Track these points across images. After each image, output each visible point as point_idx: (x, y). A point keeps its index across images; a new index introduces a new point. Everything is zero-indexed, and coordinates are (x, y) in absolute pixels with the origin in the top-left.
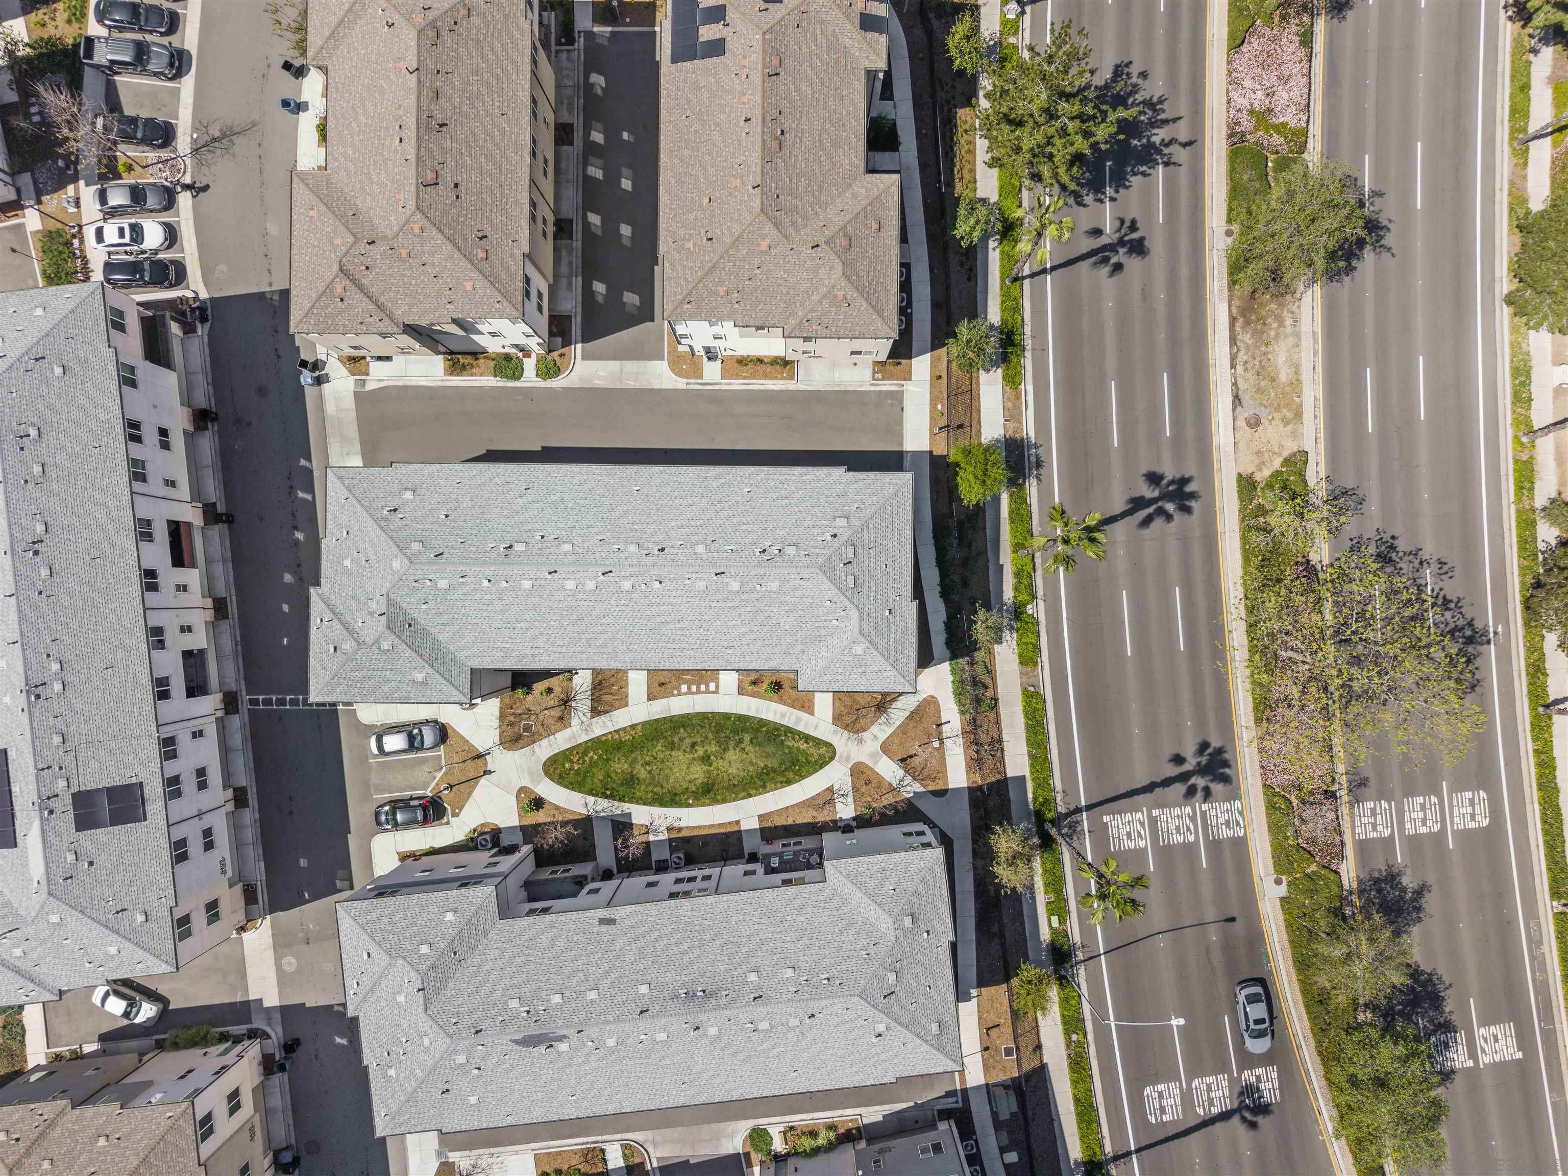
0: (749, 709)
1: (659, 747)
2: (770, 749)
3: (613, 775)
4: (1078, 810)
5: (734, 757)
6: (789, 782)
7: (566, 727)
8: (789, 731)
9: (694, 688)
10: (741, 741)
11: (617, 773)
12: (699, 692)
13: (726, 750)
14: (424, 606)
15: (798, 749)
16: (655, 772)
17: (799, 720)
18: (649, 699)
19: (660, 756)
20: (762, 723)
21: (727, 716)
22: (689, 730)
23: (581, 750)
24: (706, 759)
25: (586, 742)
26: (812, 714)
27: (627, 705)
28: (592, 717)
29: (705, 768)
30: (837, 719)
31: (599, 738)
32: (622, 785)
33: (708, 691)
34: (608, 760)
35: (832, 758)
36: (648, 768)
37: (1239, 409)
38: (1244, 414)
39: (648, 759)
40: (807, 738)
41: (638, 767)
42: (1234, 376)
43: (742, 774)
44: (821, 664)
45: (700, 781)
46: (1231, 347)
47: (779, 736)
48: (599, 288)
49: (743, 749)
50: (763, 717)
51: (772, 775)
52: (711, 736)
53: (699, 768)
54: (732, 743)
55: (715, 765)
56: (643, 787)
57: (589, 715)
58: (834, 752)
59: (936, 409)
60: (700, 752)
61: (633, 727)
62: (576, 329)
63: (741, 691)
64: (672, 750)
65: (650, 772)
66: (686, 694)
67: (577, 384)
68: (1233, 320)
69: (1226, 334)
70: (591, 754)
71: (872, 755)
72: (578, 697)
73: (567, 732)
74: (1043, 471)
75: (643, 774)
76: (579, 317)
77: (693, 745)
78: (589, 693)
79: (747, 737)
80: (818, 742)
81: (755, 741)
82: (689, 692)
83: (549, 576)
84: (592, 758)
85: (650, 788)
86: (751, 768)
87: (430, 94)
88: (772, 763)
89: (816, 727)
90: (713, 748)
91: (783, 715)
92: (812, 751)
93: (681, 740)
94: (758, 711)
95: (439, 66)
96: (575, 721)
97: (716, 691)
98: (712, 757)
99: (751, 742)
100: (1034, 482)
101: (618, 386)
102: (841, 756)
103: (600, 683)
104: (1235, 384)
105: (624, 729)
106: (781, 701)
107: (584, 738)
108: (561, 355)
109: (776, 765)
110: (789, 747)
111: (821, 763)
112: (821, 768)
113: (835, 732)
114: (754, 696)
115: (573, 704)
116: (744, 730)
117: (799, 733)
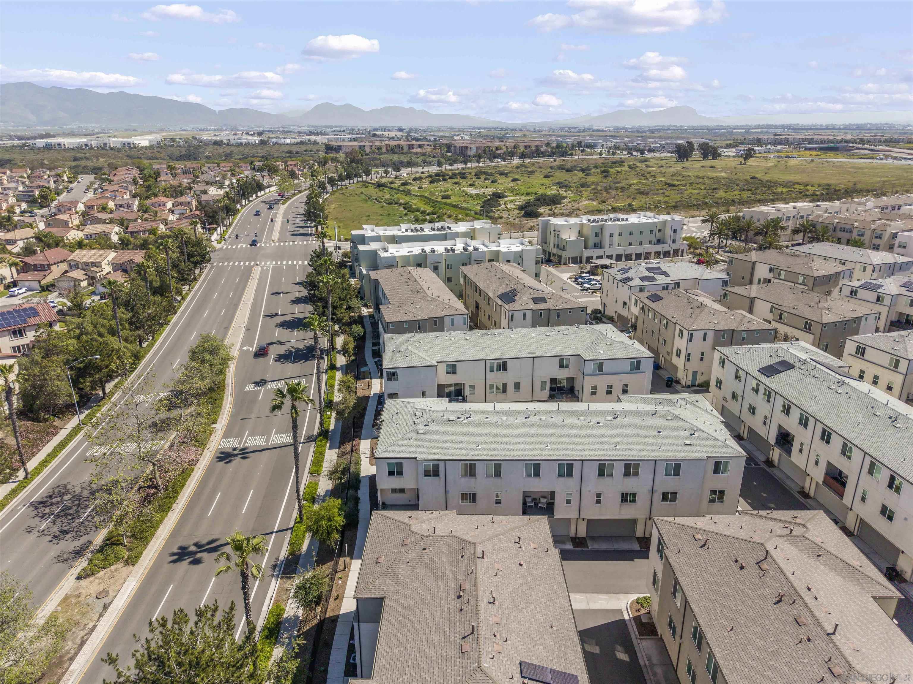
4: (304, 443)
37: (108, 602)
38: (106, 600)
42: (98, 621)
46: (87, 640)
48: (622, 656)
59: (343, 582)
62: (633, 630)
67: (621, 596)
68: (72, 659)
69: (85, 648)
74: (273, 563)
76: (633, 636)
87: (803, 619)
95: (811, 645)
100: (281, 558)
101: (588, 595)
104: (101, 615)
108: (639, 610)
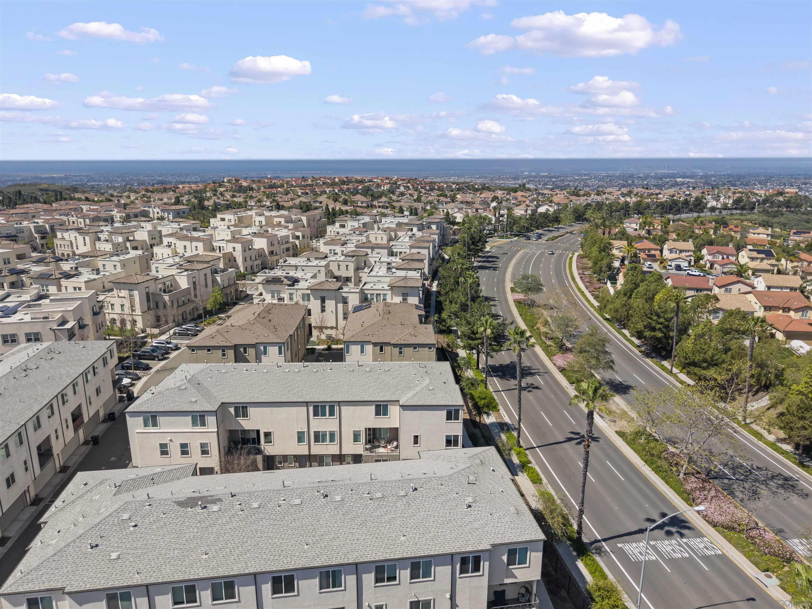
14: (210, 379)
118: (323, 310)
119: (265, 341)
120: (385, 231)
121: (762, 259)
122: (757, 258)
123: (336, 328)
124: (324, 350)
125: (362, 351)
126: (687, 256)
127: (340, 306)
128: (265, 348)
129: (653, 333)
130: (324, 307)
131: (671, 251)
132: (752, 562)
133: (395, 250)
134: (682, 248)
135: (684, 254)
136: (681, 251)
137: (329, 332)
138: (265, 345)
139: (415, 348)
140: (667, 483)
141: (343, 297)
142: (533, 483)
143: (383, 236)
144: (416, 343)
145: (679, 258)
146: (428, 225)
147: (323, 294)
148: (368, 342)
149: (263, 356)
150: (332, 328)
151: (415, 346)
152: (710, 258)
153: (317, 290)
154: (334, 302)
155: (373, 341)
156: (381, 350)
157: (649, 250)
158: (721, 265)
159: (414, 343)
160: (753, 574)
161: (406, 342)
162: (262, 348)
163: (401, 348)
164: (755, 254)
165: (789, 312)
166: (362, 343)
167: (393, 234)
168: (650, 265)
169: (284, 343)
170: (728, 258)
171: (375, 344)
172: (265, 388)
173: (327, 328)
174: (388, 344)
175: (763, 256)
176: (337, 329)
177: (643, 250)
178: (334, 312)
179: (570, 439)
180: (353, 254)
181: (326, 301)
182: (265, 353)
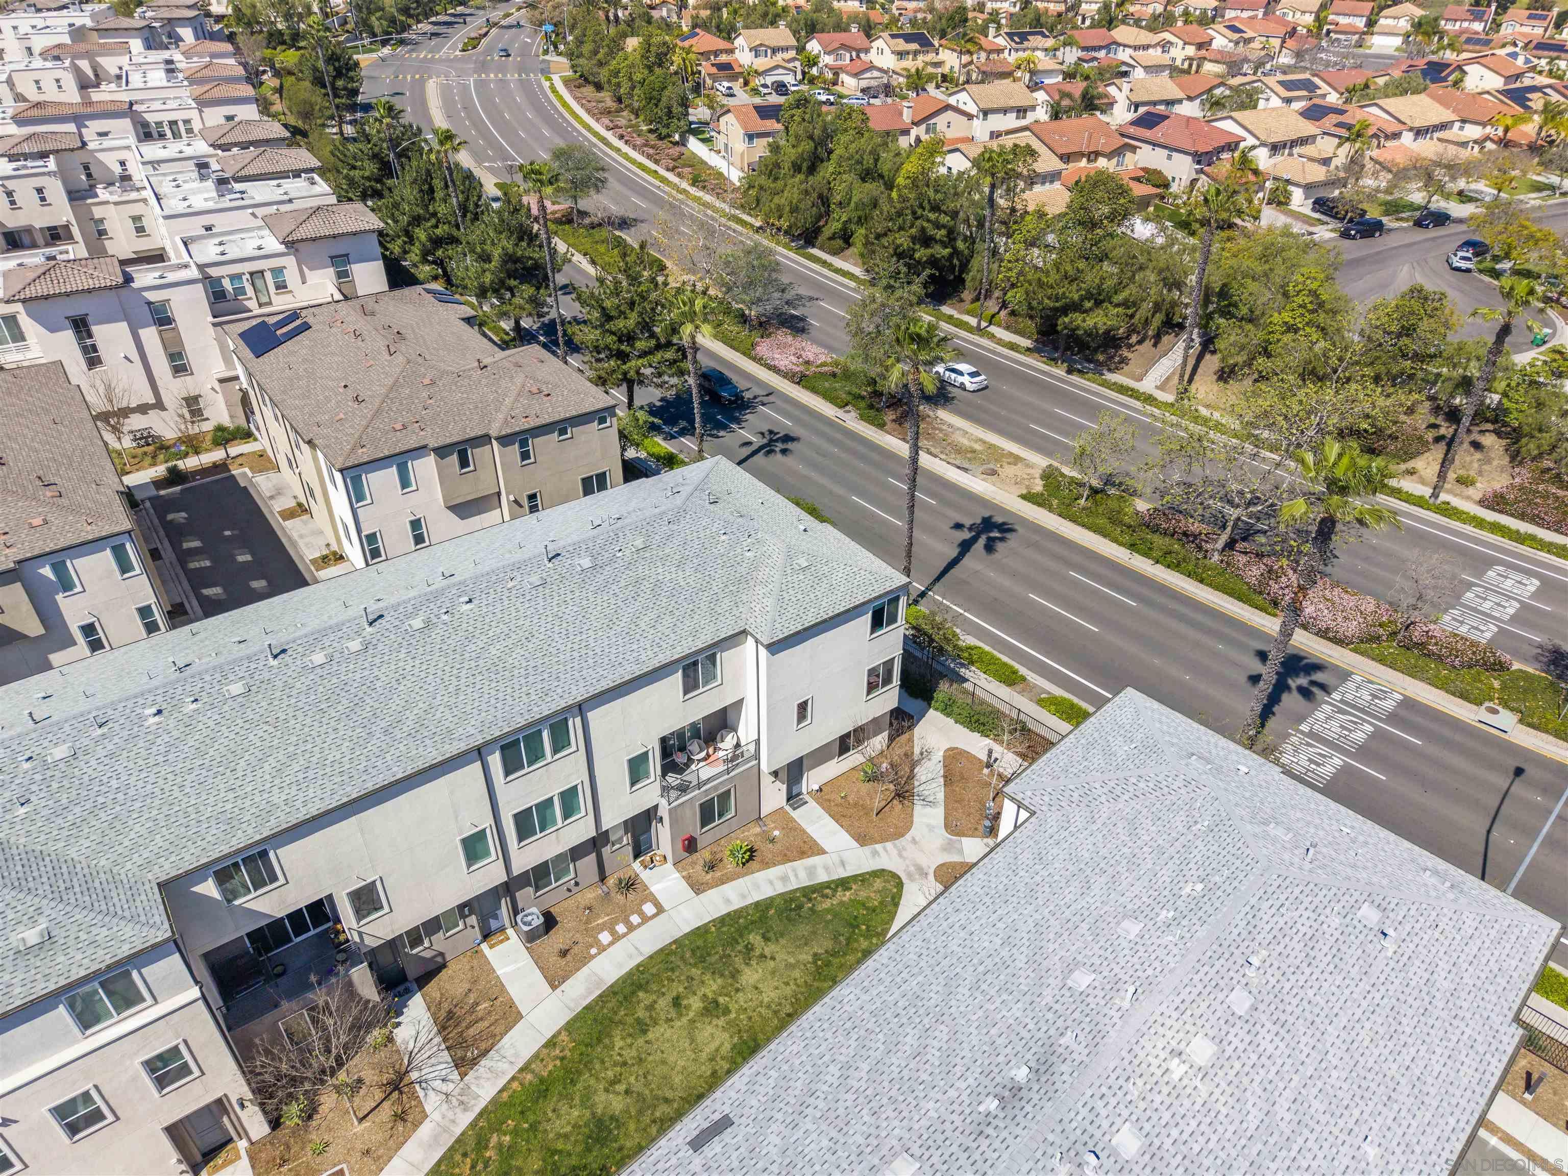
0: (728, 901)
1: (619, 1043)
2: (803, 929)
3: (560, 1146)
5: (756, 976)
6: (867, 953)
7: (416, 1125)
8: (809, 892)
9: (621, 928)
10: (749, 948)
11: (566, 1136)
12: (631, 928)
13: (735, 974)
14: (22, 810)
15: (842, 903)
16: (638, 1087)
17: (811, 871)
18: (554, 987)
19: (632, 1053)
20: (762, 907)
21: (701, 932)
22: (654, 987)
23: (471, 1143)
24: (712, 1008)
25: (473, 1125)
26: (823, 852)
27: (519, 1016)
28: (463, 1075)
29: (721, 1022)
30: (862, 839)
31: (494, 1101)
32: (588, 1150)
33: (645, 919)
34: (534, 1127)
35: (900, 885)
36: (621, 1088)
37: (971, 472)
38: (978, 472)
39: (610, 1074)
40: (844, 883)
41: (601, 1098)
43: (788, 991)
44: (769, 602)
45: (727, 1046)
47: (800, 907)
49: (763, 956)
50: (756, 899)
51: (836, 961)
52: (695, 972)
53: (709, 1029)
54: (738, 961)
55: (733, 1007)
56: (632, 1126)
57: (455, 1076)
58: (895, 876)
60: (695, 1003)
61: (551, 1043)
63: (698, 888)
64: (644, 1032)
65: (627, 1092)
66: (611, 944)
70: (494, 1139)
71: (948, 848)
72: (419, 1059)
73: (425, 1130)
75: (617, 1104)
77: (676, 1002)
78: (438, 1039)
79: (755, 939)
80: (863, 879)
81: (771, 935)
82: (617, 938)
83: (275, 663)
84: (500, 1145)
85: (646, 1119)
86: (797, 973)
88: (822, 945)
89: (843, 864)
90: (712, 986)
91: (784, 879)
92: (863, 894)
93: (651, 1007)
94: (744, 897)
96: (431, 1102)
97: (660, 910)
98: (721, 1000)
99: (766, 939)
102: (910, 876)
103: (450, 1015)
105: (536, 1056)
106: (766, 865)
107: (465, 1120)
109: (829, 944)
110: (828, 911)
111: (893, 901)
112: (896, 905)
113: (875, 853)
114: (722, 881)
115: (414, 1075)
116: (742, 932)
117: (827, 885)
118: (93, 359)
119: (51, 546)
120: (57, 58)
121: (916, 53)
122: (908, 53)
123: (159, 405)
124: (158, 484)
125: (405, 482)
126: (789, 61)
127: (150, 335)
128: (60, 569)
129: (929, 251)
130: (94, 348)
131: (756, 51)
132: (1453, 694)
133: (151, 118)
134: (774, 43)
135: (780, 56)
136: (775, 51)
137: (136, 422)
138: (56, 558)
139: (563, 432)
140: (1201, 581)
141: (149, 303)
142: (1009, 685)
143: (59, 74)
144: (562, 416)
145: (777, 67)
146: (168, 28)
147: (77, 308)
148: (419, 451)
149: (59, 597)
150: (143, 409)
151: (561, 426)
152: (828, 60)
153: (46, 298)
154: (122, 327)
155: (433, 444)
156: (464, 463)
157: (716, 53)
158: (856, 75)
159: (557, 418)
160: (1472, 716)
161: (533, 423)
162: (47, 571)
163: (524, 443)
164: (901, 45)
165: (1096, 160)
166: (400, 459)
167: (84, 65)
168: (730, 88)
169: (129, 532)
170: (858, 56)
171: (442, 452)
172: (292, 757)
173: (125, 412)
174: (484, 440)
175: (914, 46)
176: (163, 408)
177: (705, 55)
178: (135, 356)
179: (965, 547)
180: (35, 148)
181: (95, 329)
182: (66, 585)
